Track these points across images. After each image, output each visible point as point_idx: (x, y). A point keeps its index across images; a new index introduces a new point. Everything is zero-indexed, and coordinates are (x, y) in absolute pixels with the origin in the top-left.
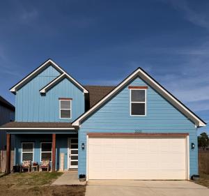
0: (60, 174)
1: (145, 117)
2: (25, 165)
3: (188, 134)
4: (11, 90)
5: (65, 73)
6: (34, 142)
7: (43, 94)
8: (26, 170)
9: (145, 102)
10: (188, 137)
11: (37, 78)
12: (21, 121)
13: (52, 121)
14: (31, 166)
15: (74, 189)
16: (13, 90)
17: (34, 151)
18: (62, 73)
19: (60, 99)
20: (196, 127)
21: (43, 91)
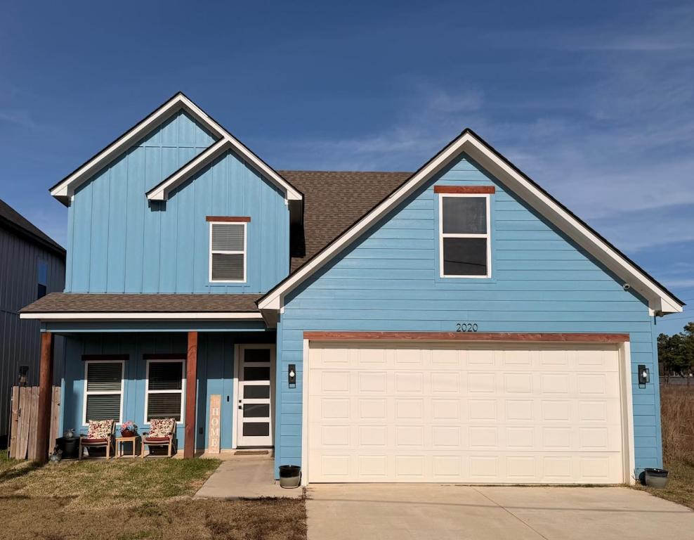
0: (212, 464)
1: (488, 282)
2: (97, 436)
3: (626, 337)
4: (55, 192)
5: (227, 138)
6: (126, 357)
7: (157, 205)
8: (97, 451)
9: (488, 236)
10: (627, 345)
11: (138, 151)
12: (83, 290)
13: (184, 290)
14: (113, 437)
15: (270, 509)
16: (62, 191)
17: (124, 388)
18: (218, 138)
19: (209, 219)
20: (651, 313)
21: (158, 195)
